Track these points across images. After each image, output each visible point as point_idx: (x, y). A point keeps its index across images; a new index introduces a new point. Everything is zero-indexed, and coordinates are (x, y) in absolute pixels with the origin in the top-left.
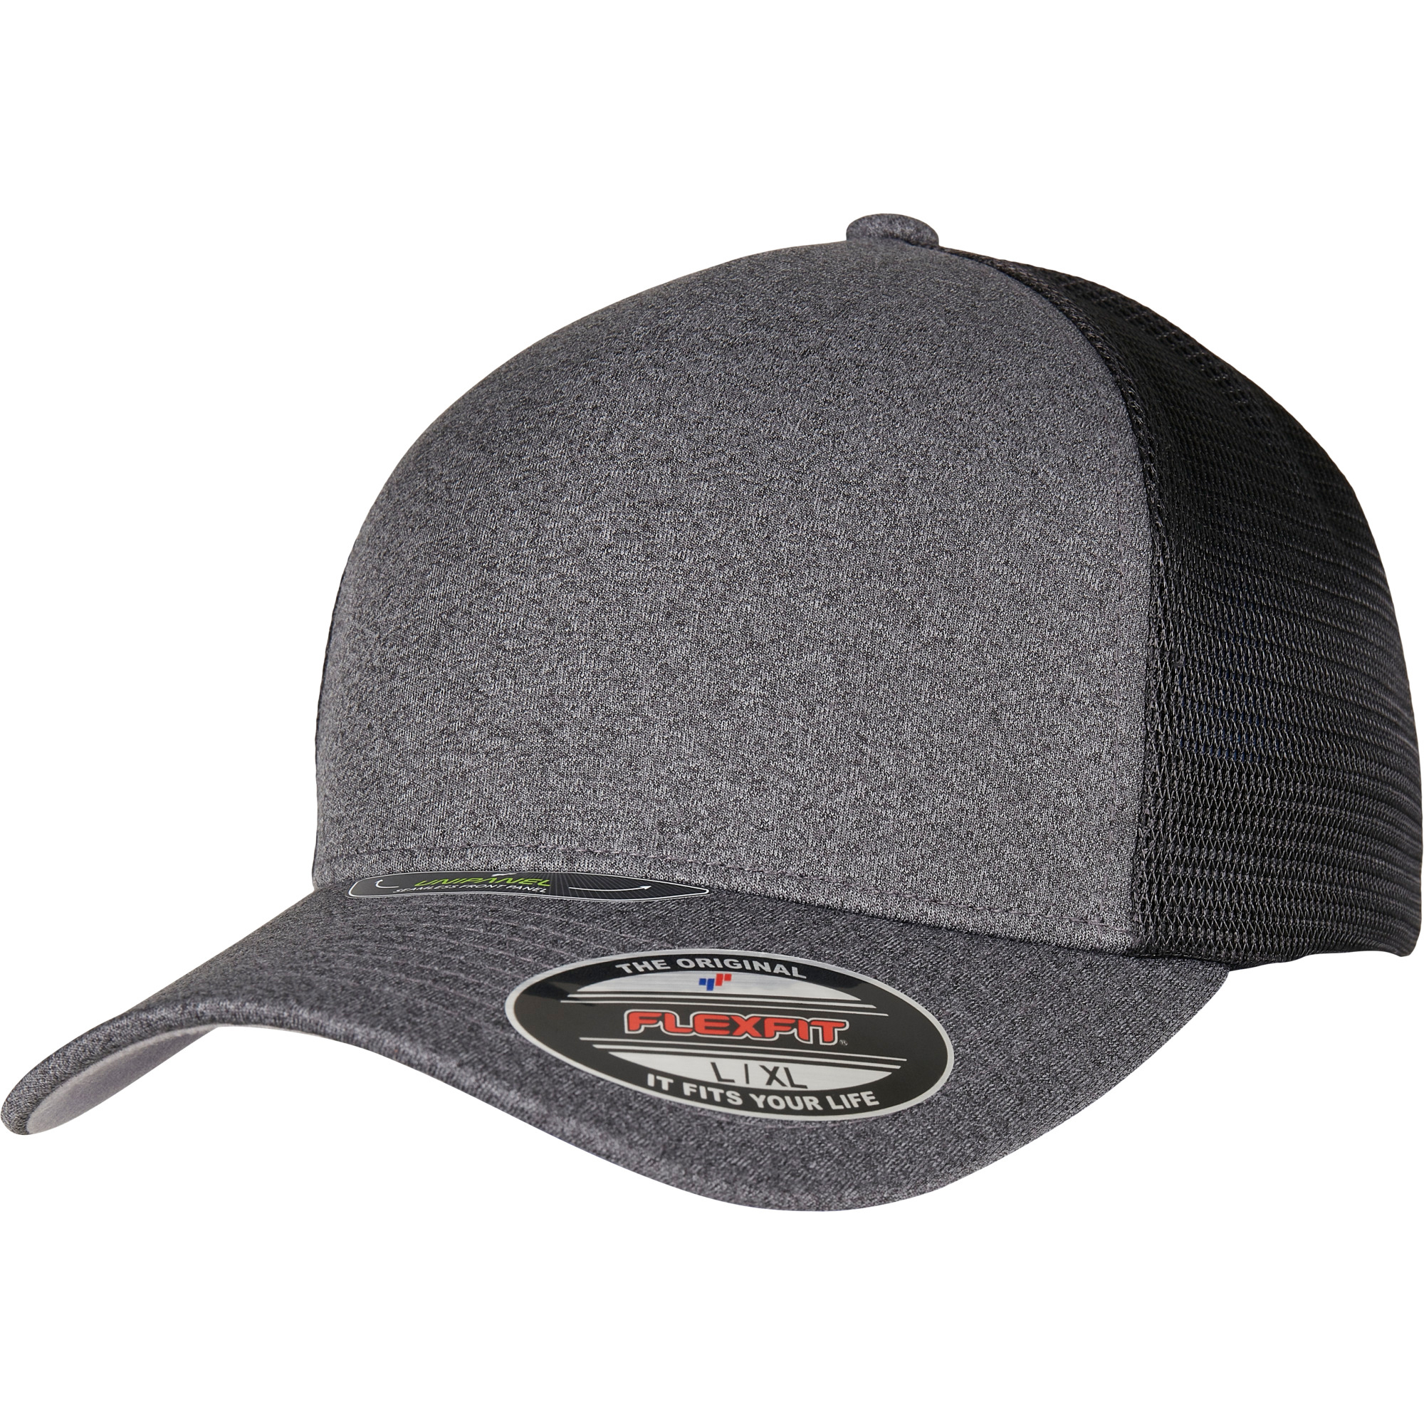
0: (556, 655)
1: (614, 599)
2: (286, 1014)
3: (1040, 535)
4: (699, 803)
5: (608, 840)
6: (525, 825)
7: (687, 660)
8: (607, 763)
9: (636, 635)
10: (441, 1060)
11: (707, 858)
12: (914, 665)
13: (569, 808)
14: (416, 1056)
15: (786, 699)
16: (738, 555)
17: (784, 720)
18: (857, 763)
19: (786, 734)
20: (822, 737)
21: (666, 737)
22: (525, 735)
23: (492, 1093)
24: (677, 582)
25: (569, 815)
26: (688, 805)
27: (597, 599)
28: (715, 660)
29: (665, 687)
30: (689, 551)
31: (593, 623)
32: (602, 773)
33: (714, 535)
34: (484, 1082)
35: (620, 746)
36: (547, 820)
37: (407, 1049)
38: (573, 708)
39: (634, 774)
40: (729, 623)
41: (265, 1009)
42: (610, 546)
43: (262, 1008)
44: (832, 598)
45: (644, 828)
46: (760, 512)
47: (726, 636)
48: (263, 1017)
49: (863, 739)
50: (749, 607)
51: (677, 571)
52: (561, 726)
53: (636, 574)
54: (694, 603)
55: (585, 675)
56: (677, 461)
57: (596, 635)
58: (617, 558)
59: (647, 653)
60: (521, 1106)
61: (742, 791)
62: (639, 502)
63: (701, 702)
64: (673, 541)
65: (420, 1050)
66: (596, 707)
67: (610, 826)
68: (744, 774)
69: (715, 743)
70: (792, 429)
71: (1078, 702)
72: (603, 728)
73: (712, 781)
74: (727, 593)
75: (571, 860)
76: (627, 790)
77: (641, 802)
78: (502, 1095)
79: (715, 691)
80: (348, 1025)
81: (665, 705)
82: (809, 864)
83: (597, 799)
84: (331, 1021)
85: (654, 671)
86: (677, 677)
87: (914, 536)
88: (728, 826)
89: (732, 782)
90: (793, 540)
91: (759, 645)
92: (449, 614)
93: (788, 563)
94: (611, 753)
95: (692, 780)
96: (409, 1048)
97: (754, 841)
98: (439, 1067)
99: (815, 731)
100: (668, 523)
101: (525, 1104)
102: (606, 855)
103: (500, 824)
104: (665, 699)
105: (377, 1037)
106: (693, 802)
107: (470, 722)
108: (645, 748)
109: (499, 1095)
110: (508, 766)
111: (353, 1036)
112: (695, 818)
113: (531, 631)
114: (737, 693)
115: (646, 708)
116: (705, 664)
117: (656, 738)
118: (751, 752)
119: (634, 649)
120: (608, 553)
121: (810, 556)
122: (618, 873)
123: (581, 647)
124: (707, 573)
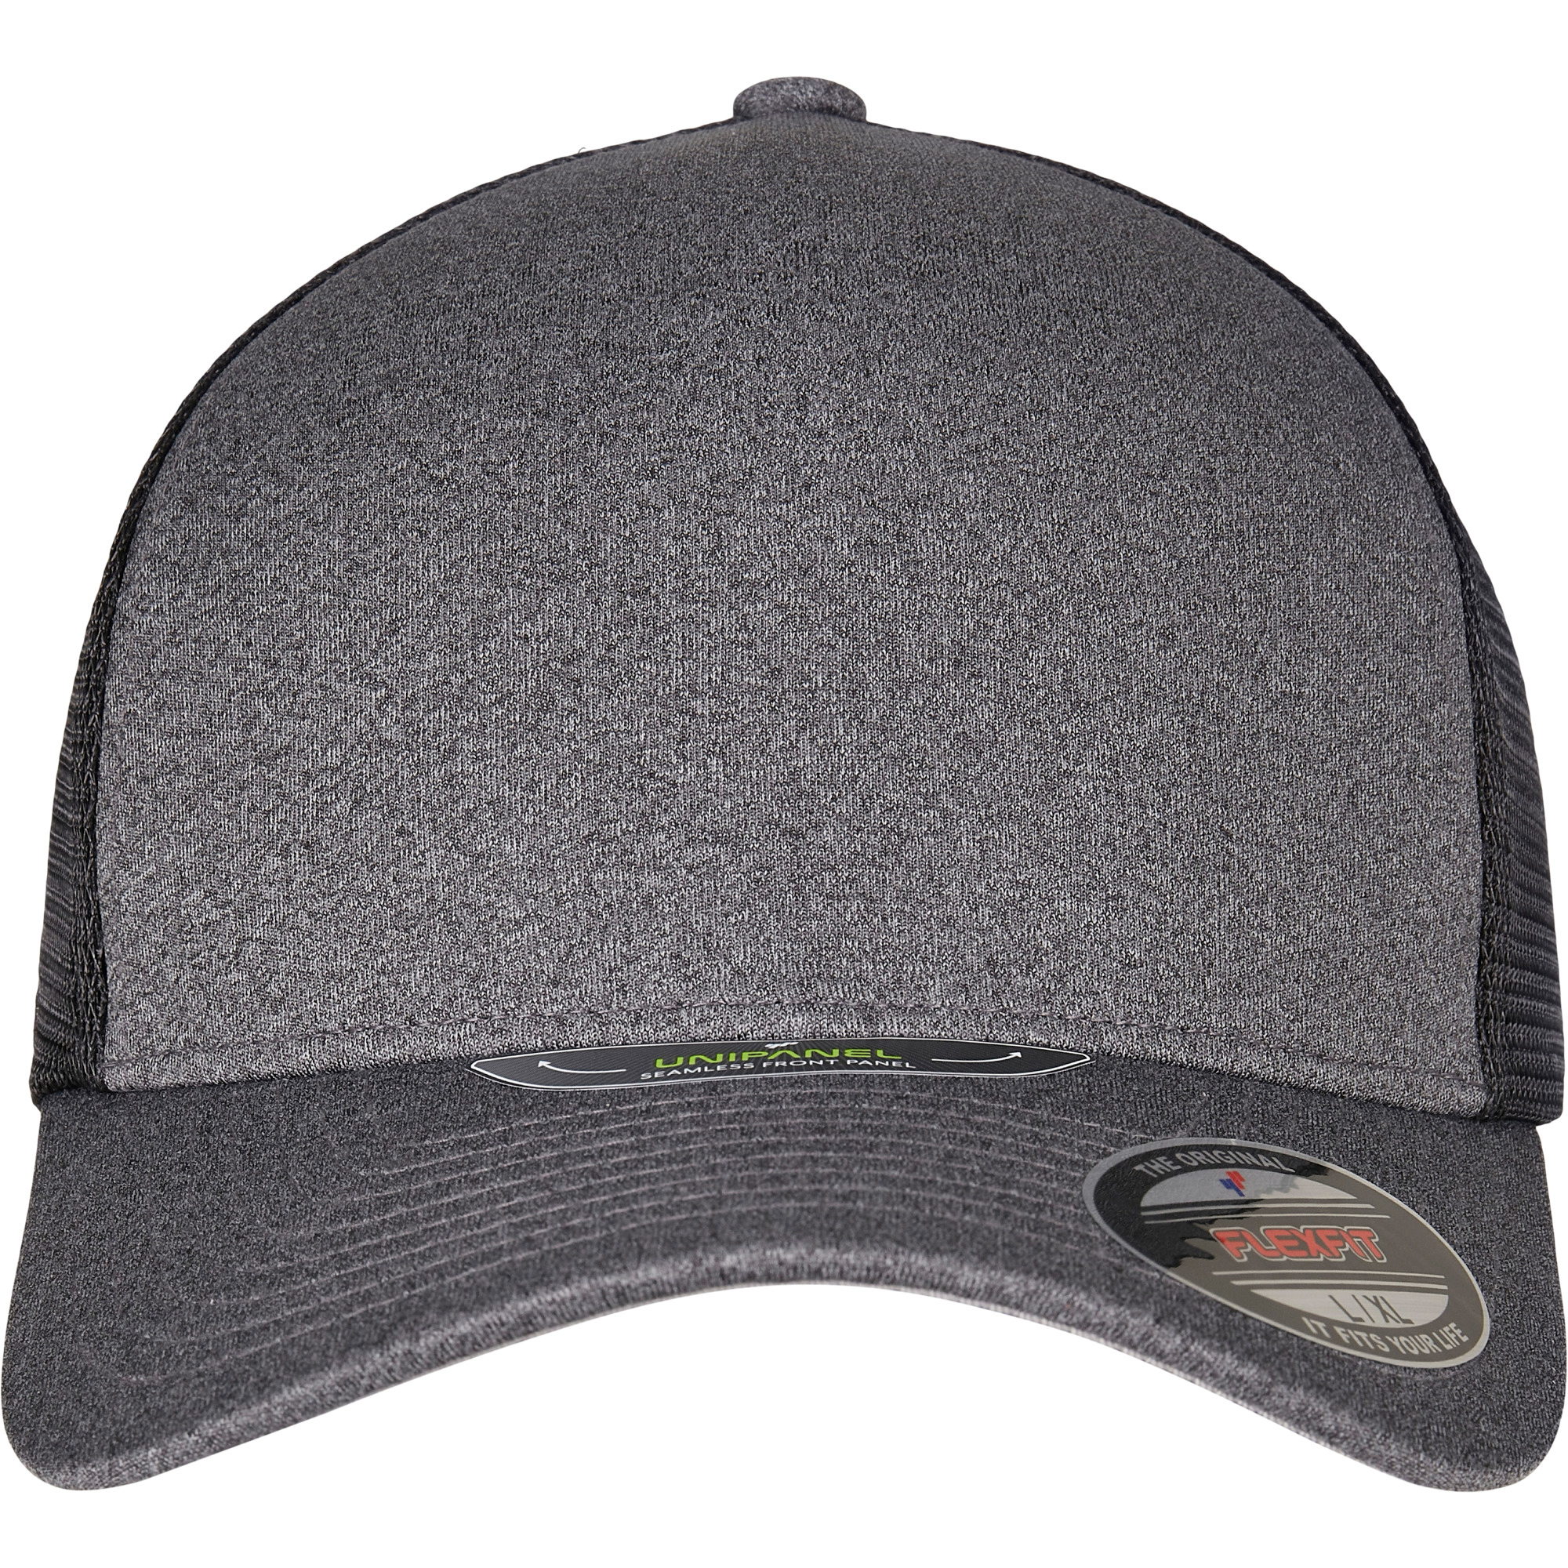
0: (793, 723)
1: (873, 641)
2: (889, 1262)
3: (1362, 549)
4: (1038, 933)
5: (918, 988)
6: (783, 971)
7: (993, 728)
8: (897, 878)
9: (913, 692)
10: (1133, 1315)
11: (1064, 1009)
12: (1267, 730)
13: (850, 944)
14: (1097, 1312)
15: (1134, 781)
16: (1040, 577)
17: (1136, 810)
18: (1226, 869)
19: (1141, 829)
20: (1183, 832)
21: (977, 838)
22: (758, 840)
23: (1204, 1358)
24: (961, 616)
25: (851, 955)
26: (1023, 934)
27: (847, 640)
28: (1032, 726)
29: (966, 766)
30: (970, 572)
31: (847, 674)
32: (890, 894)
33: (1001, 549)
34: (1192, 1343)
35: (913, 853)
36: (819, 963)
37: (1085, 1303)
38: (834, 799)
39: (940, 893)
40: (1043, 674)
41: (851, 1257)
42: (853, 564)
43: (845, 1256)
44: (1167, 637)
45: (968, 970)
46: (1055, 515)
47: (1042, 693)
48: (846, 1268)
49: (1228, 835)
50: (1067, 650)
51: (959, 600)
52: (817, 827)
53: (900, 604)
54: (991, 645)
55: (846, 751)
56: (919, 441)
57: (854, 691)
58: (867, 580)
59: (934, 718)
60: (1240, 1373)
61: (1095, 912)
62: (881, 500)
63: (1021, 787)
64: (944, 555)
65: (1102, 1302)
66: (870, 797)
67: (918, 969)
68: (1094, 889)
69: (1048, 844)
70: (1059, 397)
71: (1423, 777)
72: (885, 826)
73: (1051, 901)
74: (1035, 631)
75: (869, 1019)
76: (931, 915)
77: (954, 932)
78: (1216, 1359)
79: (1039, 772)
80: (993, 1273)
81: (971, 793)
82: (1190, 1012)
83: (890, 930)
84: (966, 1268)
85: (947, 743)
86: (981, 752)
87: (1240, 551)
88: (1083, 962)
89: (1079, 900)
90: (1106, 555)
91: (1088, 704)
92: (566, 662)
93: (1106, 589)
94: (900, 863)
95: (1023, 898)
96: (1087, 1300)
97: (1120, 983)
98: (1130, 1325)
99: (1175, 825)
100: (931, 530)
101: (1245, 1370)
102: (922, 1009)
103: (737, 972)
104: (969, 783)
105: (1038, 1288)
106: (1029, 931)
107: (646, 823)
108: (949, 855)
109: (1212, 1360)
110: (733, 886)
111: (1002, 1288)
112: (1036, 953)
113: (740, 687)
114: (1068, 774)
115: (943, 797)
116: (1018, 733)
117: (964, 840)
118: (1100, 857)
119: (915, 712)
120: (850, 573)
121: (1131, 580)
122: (946, 1036)
123: (834, 710)
124: (1002, 604)
